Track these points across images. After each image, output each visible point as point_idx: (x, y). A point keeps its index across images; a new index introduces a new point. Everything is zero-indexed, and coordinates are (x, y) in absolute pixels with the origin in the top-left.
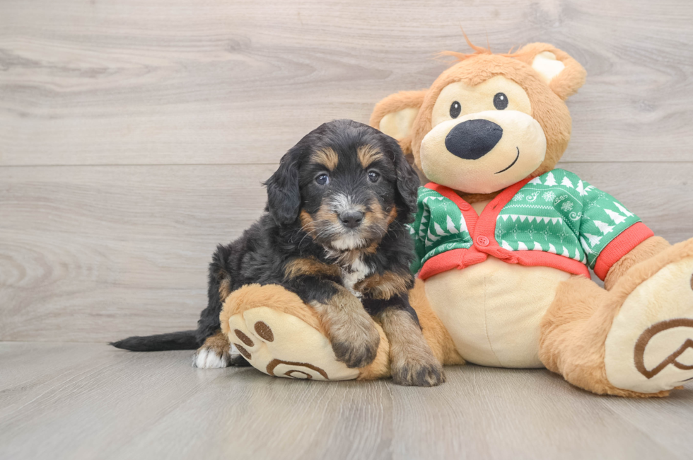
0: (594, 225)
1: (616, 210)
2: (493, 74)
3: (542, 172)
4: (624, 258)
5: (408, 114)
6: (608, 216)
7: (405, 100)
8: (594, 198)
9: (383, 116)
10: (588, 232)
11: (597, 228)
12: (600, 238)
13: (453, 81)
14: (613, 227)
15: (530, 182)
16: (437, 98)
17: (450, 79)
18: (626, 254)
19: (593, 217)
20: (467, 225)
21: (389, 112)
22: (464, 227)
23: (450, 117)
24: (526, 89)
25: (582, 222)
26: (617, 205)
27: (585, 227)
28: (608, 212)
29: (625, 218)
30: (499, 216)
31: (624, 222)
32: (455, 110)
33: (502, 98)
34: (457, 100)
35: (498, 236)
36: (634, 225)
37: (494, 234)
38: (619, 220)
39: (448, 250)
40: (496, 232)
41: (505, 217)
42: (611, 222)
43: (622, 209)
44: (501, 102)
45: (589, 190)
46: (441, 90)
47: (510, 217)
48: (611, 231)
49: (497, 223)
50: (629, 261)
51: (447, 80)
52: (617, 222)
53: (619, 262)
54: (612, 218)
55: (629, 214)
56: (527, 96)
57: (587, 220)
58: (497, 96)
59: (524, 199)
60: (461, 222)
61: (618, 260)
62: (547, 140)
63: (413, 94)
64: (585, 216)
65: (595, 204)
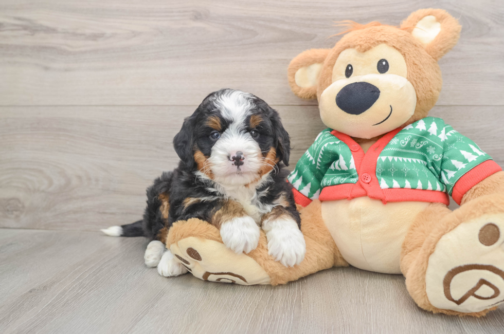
0: (451, 163)
1: (470, 150)
2: (378, 41)
3: (414, 121)
4: (475, 187)
5: (316, 68)
6: (463, 156)
7: (313, 57)
8: (452, 141)
9: (298, 69)
10: (447, 169)
11: (454, 166)
12: (455, 172)
13: (348, 47)
14: (466, 164)
15: (404, 129)
16: (336, 60)
17: (346, 45)
18: (477, 184)
19: (451, 157)
20: (355, 164)
21: (302, 66)
22: (353, 166)
23: (345, 77)
24: (404, 55)
25: (443, 161)
26: (472, 146)
27: (445, 164)
28: (463, 153)
29: (477, 157)
30: (379, 158)
31: (475, 160)
32: (349, 72)
33: (384, 63)
34: (351, 64)
35: (378, 174)
36: (483, 163)
37: (375, 172)
38: (472, 158)
39: (340, 184)
40: (377, 171)
41: (383, 158)
42: (465, 161)
43: (475, 150)
44: (383, 67)
45: (450, 135)
46: (339, 53)
47: (387, 158)
48: (464, 167)
49: (378, 163)
50: (480, 189)
51: (344, 45)
52: (470, 160)
53: (472, 190)
54: (466, 157)
55: (480, 153)
56: (404, 61)
57: (446, 159)
58: (380, 62)
59: (399, 142)
60: (351, 162)
61: (471, 188)
62: (417, 97)
63: (319, 52)
64: (445, 157)
65: (454, 147)
